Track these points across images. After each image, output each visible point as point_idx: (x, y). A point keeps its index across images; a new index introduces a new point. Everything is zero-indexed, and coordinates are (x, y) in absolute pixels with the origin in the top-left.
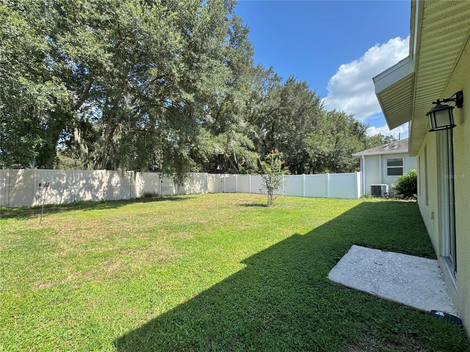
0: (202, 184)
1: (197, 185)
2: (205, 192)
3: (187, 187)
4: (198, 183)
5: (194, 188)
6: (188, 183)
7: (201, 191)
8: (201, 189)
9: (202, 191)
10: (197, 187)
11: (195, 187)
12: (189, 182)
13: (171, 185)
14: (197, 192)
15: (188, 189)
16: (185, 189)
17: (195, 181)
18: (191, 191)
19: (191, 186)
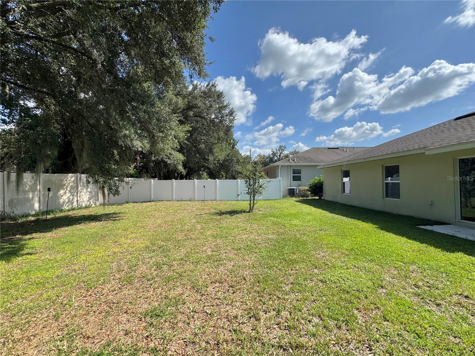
0: (91, 192)
1: (84, 194)
2: (95, 203)
3: (65, 197)
4: (85, 190)
5: (79, 199)
6: (67, 192)
7: (90, 202)
8: (90, 199)
9: (92, 203)
10: (84, 196)
11: (80, 196)
12: (69, 189)
13: (31, 196)
14: (84, 205)
15: (67, 200)
16: (62, 201)
17: (80, 188)
18: (72, 204)
19: (73, 195)
